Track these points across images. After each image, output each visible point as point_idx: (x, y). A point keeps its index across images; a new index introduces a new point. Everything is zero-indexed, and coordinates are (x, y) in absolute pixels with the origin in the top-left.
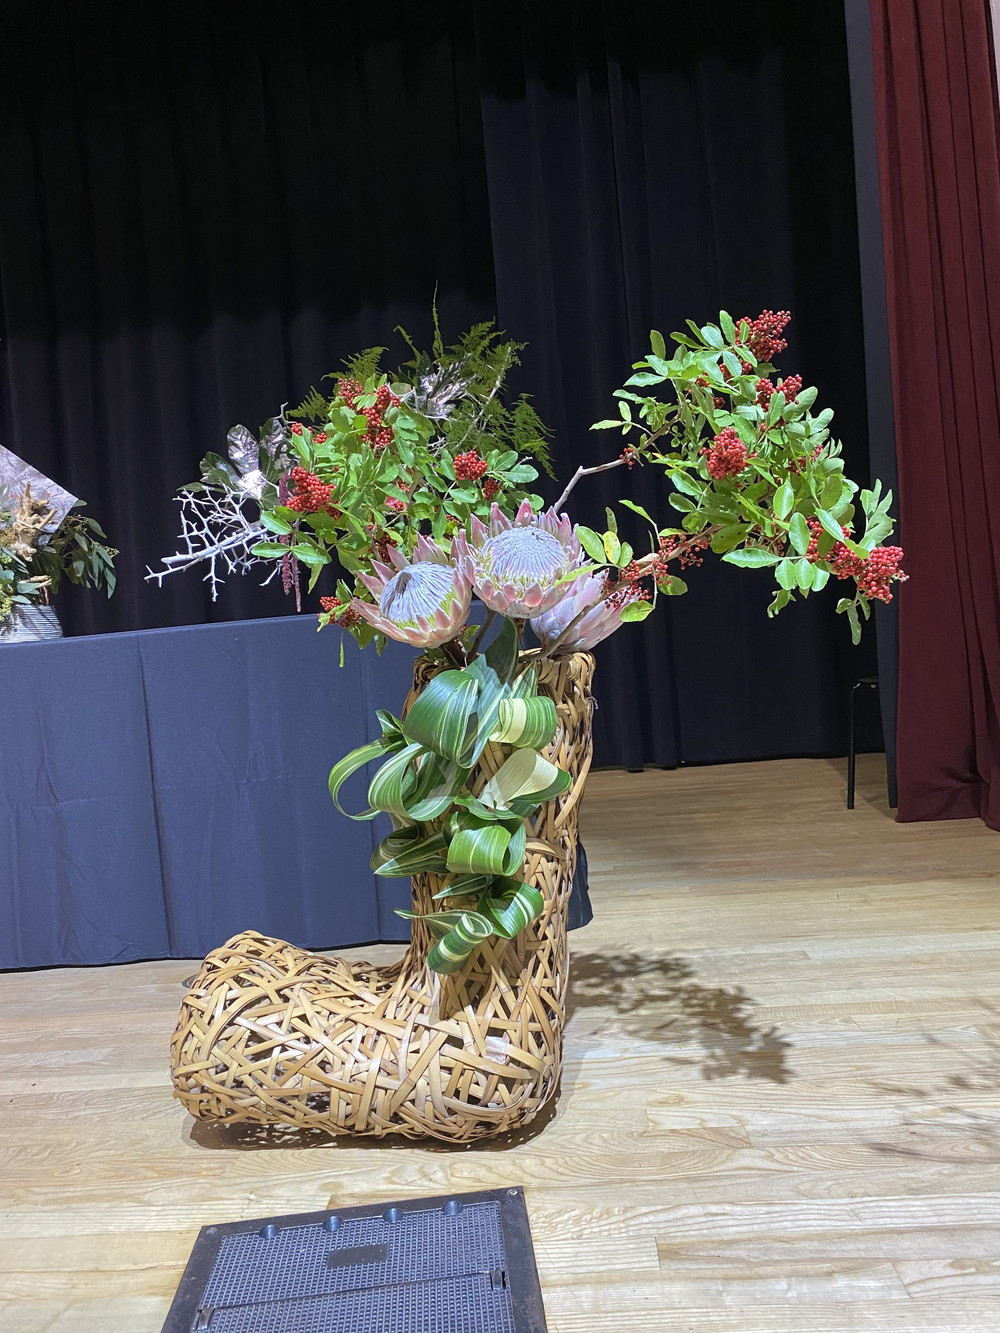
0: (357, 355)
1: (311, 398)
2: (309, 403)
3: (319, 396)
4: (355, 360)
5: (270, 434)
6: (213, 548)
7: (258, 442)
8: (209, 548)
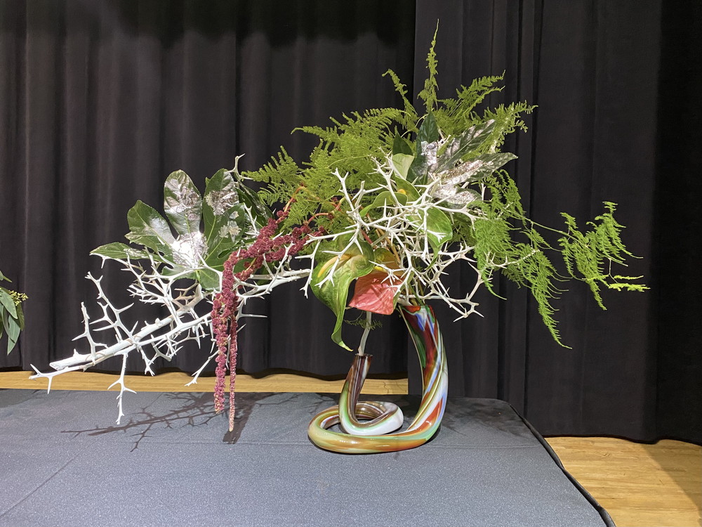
0: (356, 114)
1: (278, 160)
2: (275, 167)
3: (289, 159)
4: (350, 121)
5: (218, 189)
6: (126, 342)
7: (202, 196)
8: (122, 343)
